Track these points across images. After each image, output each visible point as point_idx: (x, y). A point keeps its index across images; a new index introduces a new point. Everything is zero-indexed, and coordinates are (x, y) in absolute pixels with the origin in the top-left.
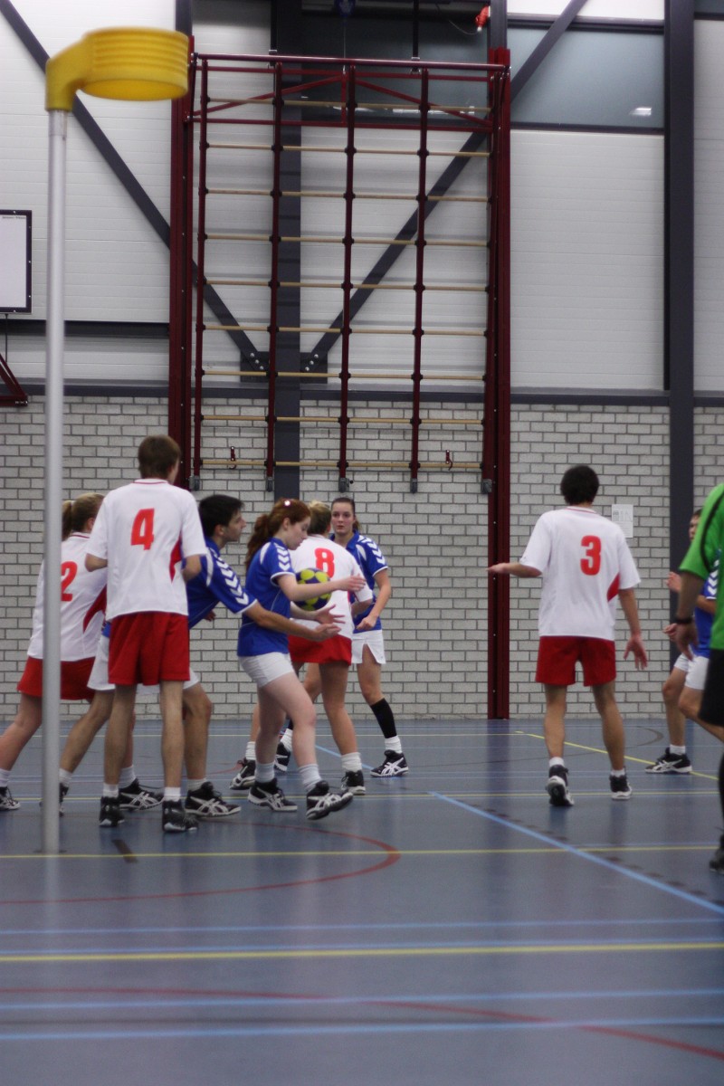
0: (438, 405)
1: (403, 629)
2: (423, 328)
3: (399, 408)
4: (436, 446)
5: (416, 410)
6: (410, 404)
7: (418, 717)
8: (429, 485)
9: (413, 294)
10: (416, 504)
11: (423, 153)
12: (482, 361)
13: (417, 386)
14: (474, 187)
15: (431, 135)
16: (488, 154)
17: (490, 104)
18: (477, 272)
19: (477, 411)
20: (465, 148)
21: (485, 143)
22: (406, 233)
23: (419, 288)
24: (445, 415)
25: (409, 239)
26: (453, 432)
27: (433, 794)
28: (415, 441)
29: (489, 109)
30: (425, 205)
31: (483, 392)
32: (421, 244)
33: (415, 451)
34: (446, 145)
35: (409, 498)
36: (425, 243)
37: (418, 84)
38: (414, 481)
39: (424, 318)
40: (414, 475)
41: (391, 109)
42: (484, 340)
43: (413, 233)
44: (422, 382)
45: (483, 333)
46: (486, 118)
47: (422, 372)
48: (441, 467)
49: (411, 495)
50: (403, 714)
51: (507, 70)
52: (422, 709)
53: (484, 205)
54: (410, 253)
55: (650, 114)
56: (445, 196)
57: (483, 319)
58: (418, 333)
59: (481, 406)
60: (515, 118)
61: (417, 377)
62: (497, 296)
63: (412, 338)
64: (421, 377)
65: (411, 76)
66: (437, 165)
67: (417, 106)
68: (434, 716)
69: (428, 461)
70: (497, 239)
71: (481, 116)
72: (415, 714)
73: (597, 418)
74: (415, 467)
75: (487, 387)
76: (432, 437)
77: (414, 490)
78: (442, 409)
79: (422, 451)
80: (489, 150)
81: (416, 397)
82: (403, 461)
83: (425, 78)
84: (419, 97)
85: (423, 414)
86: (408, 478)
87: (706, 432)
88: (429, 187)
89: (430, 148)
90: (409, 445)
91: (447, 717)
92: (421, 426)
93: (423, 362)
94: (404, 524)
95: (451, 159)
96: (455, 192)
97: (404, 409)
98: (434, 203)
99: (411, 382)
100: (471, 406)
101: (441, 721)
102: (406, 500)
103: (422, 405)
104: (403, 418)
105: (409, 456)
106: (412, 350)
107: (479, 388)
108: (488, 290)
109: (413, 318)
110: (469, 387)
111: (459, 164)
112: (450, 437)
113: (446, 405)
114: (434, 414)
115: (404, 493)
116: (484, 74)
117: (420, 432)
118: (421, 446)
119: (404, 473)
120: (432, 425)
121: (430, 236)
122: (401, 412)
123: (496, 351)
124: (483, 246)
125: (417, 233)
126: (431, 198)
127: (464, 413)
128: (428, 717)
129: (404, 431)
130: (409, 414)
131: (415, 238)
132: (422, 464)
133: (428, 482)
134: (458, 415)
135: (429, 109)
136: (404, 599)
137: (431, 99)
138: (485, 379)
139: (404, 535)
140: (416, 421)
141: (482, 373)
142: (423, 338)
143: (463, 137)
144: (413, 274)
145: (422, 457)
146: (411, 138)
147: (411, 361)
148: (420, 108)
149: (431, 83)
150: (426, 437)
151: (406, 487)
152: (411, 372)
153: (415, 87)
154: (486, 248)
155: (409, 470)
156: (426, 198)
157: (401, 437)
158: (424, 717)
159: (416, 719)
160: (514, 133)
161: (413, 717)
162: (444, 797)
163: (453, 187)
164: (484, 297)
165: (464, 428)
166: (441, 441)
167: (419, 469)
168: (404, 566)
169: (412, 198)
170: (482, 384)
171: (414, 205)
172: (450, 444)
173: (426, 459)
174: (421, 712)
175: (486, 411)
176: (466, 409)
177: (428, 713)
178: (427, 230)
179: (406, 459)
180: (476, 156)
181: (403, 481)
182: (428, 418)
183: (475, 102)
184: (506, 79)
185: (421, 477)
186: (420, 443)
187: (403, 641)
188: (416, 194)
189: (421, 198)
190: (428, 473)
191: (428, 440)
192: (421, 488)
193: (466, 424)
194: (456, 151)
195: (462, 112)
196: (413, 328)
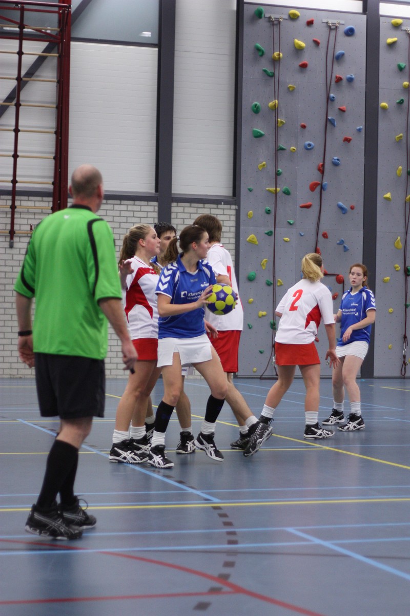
0: (26, 198)
1: (4, 326)
2: (18, 154)
3: (3, 199)
4: (25, 221)
5: (13, 201)
6: (10, 197)
7: (12, 376)
8: (20, 244)
9: (13, 134)
10: (13, 254)
11: (20, 53)
12: (52, 173)
13: (14, 187)
14: (49, 73)
15: (24, 42)
16: (57, 55)
17: (59, 27)
18: (49, 122)
19: (49, 202)
20: (44, 51)
21: (56, 48)
22: (9, 99)
23: (17, 131)
24: (30, 204)
25: (11, 102)
26: (35, 214)
27: (20, 420)
28: (13, 218)
29: (59, 29)
30: (21, 83)
31: (52, 191)
32: (18, 105)
33: (12, 224)
34: (34, 49)
35: (9, 251)
36: (20, 105)
37: (18, 13)
38: (12, 241)
39: (19, 148)
40: (12, 238)
41: (2, 27)
42: (53, 162)
44: (17, 185)
45: (53, 158)
46: (57, 34)
47: (18, 179)
48: (27, 234)
49: (10, 249)
50: (3, 374)
51: (69, 7)
52: (14, 372)
53: (55, 84)
54: (12, 110)
55: (150, 36)
56: (32, 78)
57: (53, 149)
58: (15, 156)
59: (51, 199)
60: (73, 35)
61: (14, 182)
62: (61, 137)
63: (12, 159)
64: (17, 182)
65: (14, 9)
66: (28, 60)
67: (17, 26)
68: (22, 376)
69: (20, 230)
70: (62, 104)
71: (54, 33)
72: (11, 375)
73: (117, 207)
74: (12, 233)
75: (54, 188)
76: (22, 216)
77: (11, 246)
78: (28, 200)
79: (16, 224)
80: (58, 53)
81: (14, 193)
83: (22, 10)
84: (19, 21)
85: (17, 203)
86: (8, 239)
87: (178, 217)
88: (23, 73)
89: (24, 51)
90: (9, 221)
91: (29, 377)
92: (16, 210)
93: (18, 173)
94: (5, 266)
95: (37, 57)
96: (38, 76)
97: (6, 200)
98: (27, 82)
99: (11, 185)
100: (45, 199)
101: (25, 379)
102: (7, 252)
103: (17, 198)
104: (6, 205)
105: (9, 227)
106: (12, 166)
107: (49, 189)
108: (56, 133)
109: (12, 148)
110: (44, 188)
111: (41, 60)
112: (32, 216)
113: (31, 198)
114: (24, 203)
115: (6, 248)
116: (56, 9)
117: (15, 213)
118: (16, 221)
119: (6, 237)
120: (23, 209)
121: (24, 101)
122: (5, 201)
123: (60, 168)
124: (53, 108)
125: (16, 99)
126: (24, 79)
127: (41, 203)
128: (18, 376)
129: (6, 213)
130: (10, 203)
131: (14, 102)
132: (16, 232)
133: (20, 242)
134: (38, 204)
135: (24, 28)
136: (5, 309)
137: (25, 23)
138: (53, 183)
139: (5, 272)
140: (13, 207)
141: (52, 180)
142: (18, 159)
143: (44, 45)
144: (13, 123)
145: (16, 228)
146: (14, 44)
147: (11, 172)
148: (19, 27)
149: (26, 13)
150: (19, 216)
151: (7, 245)
152: (11, 178)
153: (16, 15)
154: (55, 109)
155: (9, 235)
156: (21, 79)
157: (5, 216)
158: (15, 377)
159: (11, 378)
160: (73, 43)
161: (9, 376)
162: (26, 422)
163: (37, 73)
164: (54, 136)
165: (41, 212)
166: (28, 219)
167: (15, 235)
168: (5, 290)
169: (13, 79)
170: (51, 187)
171: (15, 83)
172: (33, 220)
173: (19, 229)
174: (14, 374)
175: (54, 202)
176: (42, 201)
177: (18, 374)
178: (21, 98)
179: (7, 228)
180: (51, 56)
181: (5, 241)
182: (20, 205)
183: (51, 25)
184: (69, 12)
185: (16, 239)
186: (15, 220)
187: (4, 333)
188: (16, 76)
189: (19, 79)
190: (20, 237)
191: (20, 218)
192: (15, 245)
193: (42, 209)
194: (40, 53)
195: (43, 31)
196: (13, 153)
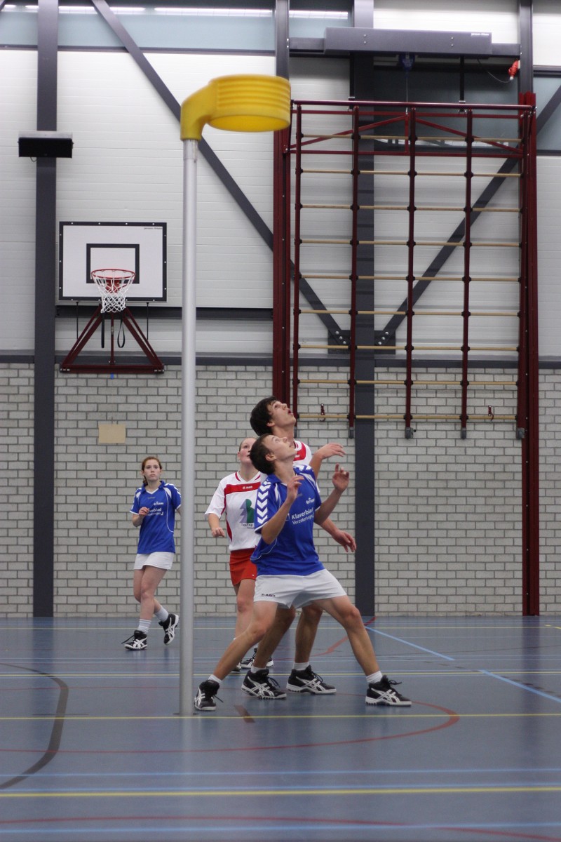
0: (482, 370)
1: (456, 545)
2: (470, 311)
3: (451, 373)
4: (481, 402)
5: (465, 374)
6: (460, 370)
7: (468, 614)
8: (476, 433)
9: (462, 284)
10: (466, 447)
11: (469, 175)
12: (516, 336)
13: (465, 355)
14: (508, 200)
15: (474, 160)
16: (519, 175)
17: (520, 136)
18: (511, 266)
19: (513, 375)
20: (502, 170)
21: (517, 166)
22: (456, 237)
23: (467, 279)
24: (488, 378)
25: (459, 242)
26: (494, 391)
27: (483, 672)
28: (464, 399)
29: (520, 140)
30: (471, 214)
31: (517, 360)
32: (468, 245)
33: (464, 406)
34: (487, 168)
35: (460, 443)
36: (471, 245)
37: (465, 120)
38: (464, 429)
39: (471, 303)
40: (464, 425)
41: (443, 141)
42: (517, 320)
43: (462, 237)
44: (470, 353)
45: (516, 314)
46: (517, 147)
47: (470, 345)
48: (485, 419)
49: (462, 440)
50: (456, 612)
51: (533, 109)
52: (471, 608)
53: (517, 214)
54: (459, 252)
56: (486, 208)
57: (517, 303)
58: (466, 314)
59: (516, 371)
60: (540, 147)
61: (465, 349)
62: (527, 285)
63: (462, 318)
64: (469, 349)
65: (459, 116)
66: (480, 184)
67: (464, 138)
68: (481, 614)
69: (475, 414)
70: (527, 241)
71: (514, 146)
72: (466, 612)
74: (464, 419)
75: (520, 356)
76: (477, 395)
77: (463, 437)
78: (485, 373)
79: (470, 406)
80: (520, 172)
81: (465, 364)
82: (455, 414)
83: (470, 117)
84: (465, 131)
85: (470, 378)
86: (459, 427)
88: (473, 201)
89: (474, 171)
90: (459, 402)
91: (491, 614)
92: (469, 387)
93: (470, 337)
94: (456, 463)
95: (491, 178)
96: (493, 205)
97: (455, 374)
98: (478, 214)
99: (461, 353)
100: (507, 371)
101: (486, 617)
102: (457, 445)
103: (469, 370)
104: (455, 381)
105: (459, 411)
106: (462, 327)
107: (513, 357)
108: (520, 280)
109: (462, 303)
110: (506, 357)
111: (497, 183)
112: (491, 395)
113: (489, 370)
114: (479, 378)
115: (456, 439)
116: (515, 113)
117: (468, 392)
118: (469, 402)
119: (455, 424)
120: (478, 386)
121: (474, 239)
122: (453, 376)
123: (527, 328)
124: (516, 246)
125: (464, 237)
126: (475, 209)
127: (502, 376)
128: (476, 614)
129: (456, 391)
130: (460, 378)
131: (462, 241)
132: (470, 416)
133: (475, 430)
134: (498, 378)
135: (473, 141)
136: (457, 521)
137: (474, 134)
138: (519, 349)
139: (456, 472)
140: (465, 383)
141: (516, 345)
142: (470, 318)
143: (500, 162)
144: (462, 268)
145: (469, 411)
146: (461, 162)
147: (461, 336)
148: (466, 140)
149: (475, 121)
150: (473, 396)
151: (458, 434)
152: (461, 345)
153: (462, 124)
154: (518, 248)
155: (460, 421)
156: (471, 210)
157: (453, 395)
158: (473, 614)
159: (466, 616)
160: (538, 158)
161: (464, 614)
162: (491, 674)
163: (492, 201)
164: (517, 286)
165: (502, 389)
166: (485, 399)
167: (468, 421)
168: (456, 496)
169: (460, 210)
170: (516, 354)
171: (462, 215)
172: (492, 400)
173: (473, 412)
174: (470, 610)
175: (520, 375)
176: (504, 374)
177: (476, 611)
178: (472, 235)
179: (457, 413)
180: (510, 176)
181: (455, 430)
182: (475, 381)
183: (509, 133)
184: (533, 116)
185: (469, 427)
186: (468, 400)
187: (456, 554)
188: (464, 206)
189: (468, 209)
190: (475, 423)
191: (475, 398)
192: (469, 435)
193: (504, 385)
194: (495, 173)
195: (499, 143)
196: (462, 310)
